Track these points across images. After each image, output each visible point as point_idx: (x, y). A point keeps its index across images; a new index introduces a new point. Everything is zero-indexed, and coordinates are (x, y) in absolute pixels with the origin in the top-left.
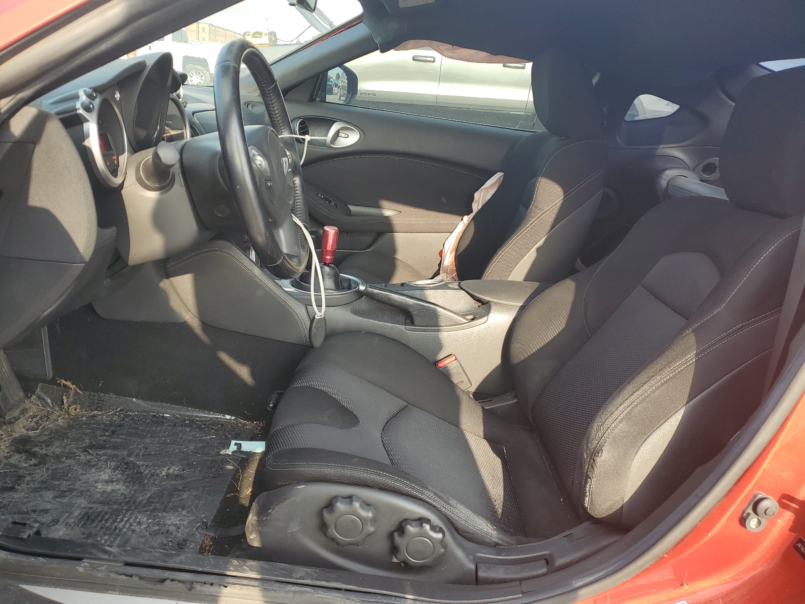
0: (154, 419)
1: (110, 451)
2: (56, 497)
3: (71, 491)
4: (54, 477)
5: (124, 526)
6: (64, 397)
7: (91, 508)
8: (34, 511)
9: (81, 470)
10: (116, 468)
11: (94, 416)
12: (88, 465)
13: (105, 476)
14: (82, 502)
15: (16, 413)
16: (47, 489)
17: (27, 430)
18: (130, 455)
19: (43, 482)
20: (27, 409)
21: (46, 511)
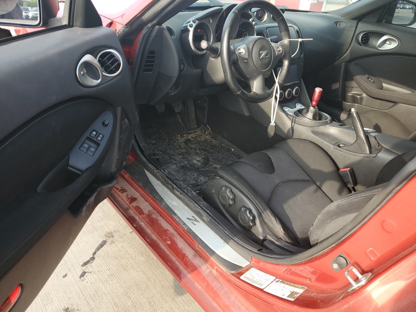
0: (228, 149)
1: (206, 153)
2: (181, 158)
3: (186, 158)
4: (186, 153)
5: (189, 174)
6: (207, 132)
7: (186, 165)
8: (173, 159)
9: (194, 154)
10: (204, 158)
11: (212, 141)
12: (197, 154)
13: (198, 159)
14: (186, 162)
15: (192, 132)
16: (182, 155)
17: (191, 138)
18: (210, 156)
19: (182, 153)
20: (196, 132)
21: (176, 160)
